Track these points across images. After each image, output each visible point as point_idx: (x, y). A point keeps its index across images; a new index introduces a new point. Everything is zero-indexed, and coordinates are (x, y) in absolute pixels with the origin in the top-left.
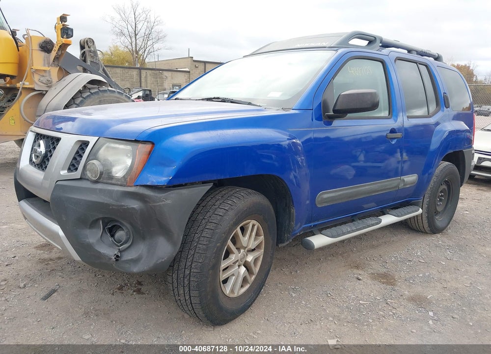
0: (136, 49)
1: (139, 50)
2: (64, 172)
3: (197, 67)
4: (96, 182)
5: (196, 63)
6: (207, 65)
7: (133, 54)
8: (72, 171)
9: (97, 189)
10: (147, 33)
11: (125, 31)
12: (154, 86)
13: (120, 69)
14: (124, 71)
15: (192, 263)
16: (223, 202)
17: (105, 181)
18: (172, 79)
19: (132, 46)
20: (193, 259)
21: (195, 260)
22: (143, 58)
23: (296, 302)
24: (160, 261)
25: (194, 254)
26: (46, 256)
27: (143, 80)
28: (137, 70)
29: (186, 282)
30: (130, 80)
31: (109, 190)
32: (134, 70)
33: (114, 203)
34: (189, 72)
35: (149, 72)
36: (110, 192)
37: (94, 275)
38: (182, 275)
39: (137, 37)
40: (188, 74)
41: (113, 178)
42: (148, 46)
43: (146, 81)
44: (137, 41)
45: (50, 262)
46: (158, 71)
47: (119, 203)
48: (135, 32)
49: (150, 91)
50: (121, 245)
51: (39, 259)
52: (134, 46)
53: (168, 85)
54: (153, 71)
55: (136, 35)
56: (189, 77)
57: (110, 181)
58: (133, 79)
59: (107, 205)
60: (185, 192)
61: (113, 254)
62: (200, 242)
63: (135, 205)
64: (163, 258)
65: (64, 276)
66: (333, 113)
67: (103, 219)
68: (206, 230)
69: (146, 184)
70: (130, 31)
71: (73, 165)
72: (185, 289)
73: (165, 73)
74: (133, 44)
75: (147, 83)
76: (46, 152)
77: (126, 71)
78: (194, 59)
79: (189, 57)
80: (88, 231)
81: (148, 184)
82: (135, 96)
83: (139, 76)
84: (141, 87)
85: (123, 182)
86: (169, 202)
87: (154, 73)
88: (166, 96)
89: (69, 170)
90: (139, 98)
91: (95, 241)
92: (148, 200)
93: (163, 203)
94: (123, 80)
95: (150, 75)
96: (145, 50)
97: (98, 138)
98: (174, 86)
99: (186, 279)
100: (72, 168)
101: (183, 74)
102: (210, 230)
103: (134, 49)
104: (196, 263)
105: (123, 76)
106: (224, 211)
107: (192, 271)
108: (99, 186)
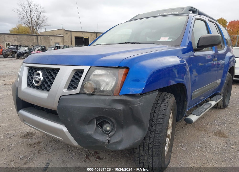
0: (32, 26)
1: (34, 26)
2: (65, 90)
3: (67, 34)
4: (92, 95)
5: (66, 32)
6: (72, 33)
7: (30, 28)
8: (71, 89)
9: (94, 99)
10: (37, 17)
11: (26, 17)
12: (45, 44)
13: (26, 36)
14: (28, 37)
15: (154, 140)
16: (162, 101)
17: (98, 94)
18: (54, 40)
19: (30, 24)
20: (154, 138)
21: (155, 138)
22: (36, 30)
23: (188, 153)
24: (136, 141)
25: (154, 135)
26: (30, 142)
27: (39, 41)
28: (36, 36)
29: (150, 152)
30: (32, 41)
31: (102, 99)
32: (34, 36)
33: (107, 107)
34: (63, 36)
35: (42, 37)
36: (104, 101)
37: (66, 150)
38: (147, 148)
39: (32, 19)
40: (63, 37)
41: (104, 92)
42: (38, 24)
43: (41, 41)
44: (33, 22)
45: (35, 146)
46: (47, 36)
47: (110, 107)
48: (31, 17)
49: (44, 46)
50: (109, 134)
51: (27, 144)
52: (31, 24)
53: (52, 43)
54: (44, 37)
55: (31, 18)
56: (63, 39)
57: (102, 94)
58: (34, 41)
59: (102, 109)
60: (148, 96)
61: (106, 140)
62: (157, 127)
63: (120, 107)
64: (138, 139)
65: (49, 153)
66: (197, 48)
67: (97, 118)
68: (159, 119)
69: (128, 94)
70: (28, 16)
71: (72, 85)
72: (149, 156)
73: (51, 37)
74: (30, 23)
75: (41, 43)
76: (44, 78)
77: (30, 37)
78: (65, 30)
79: (62, 29)
80: (87, 126)
81: (130, 93)
82: (37, 49)
83: (37, 39)
84: (38, 45)
85: (112, 93)
86: (142, 104)
87: (45, 38)
88: (53, 49)
89: (69, 88)
90: (39, 50)
91: (93, 133)
92: (129, 103)
93: (139, 105)
94: (28, 42)
95: (43, 38)
96: (37, 26)
97: (90, 66)
98: (55, 44)
99: (150, 150)
100: (71, 87)
101: (60, 37)
102: (162, 119)
103: (31, 26)
104: (157, 140)
105: (28, 40)
106: (166, 107)
107: (154, 145)
108: (94, 97)
